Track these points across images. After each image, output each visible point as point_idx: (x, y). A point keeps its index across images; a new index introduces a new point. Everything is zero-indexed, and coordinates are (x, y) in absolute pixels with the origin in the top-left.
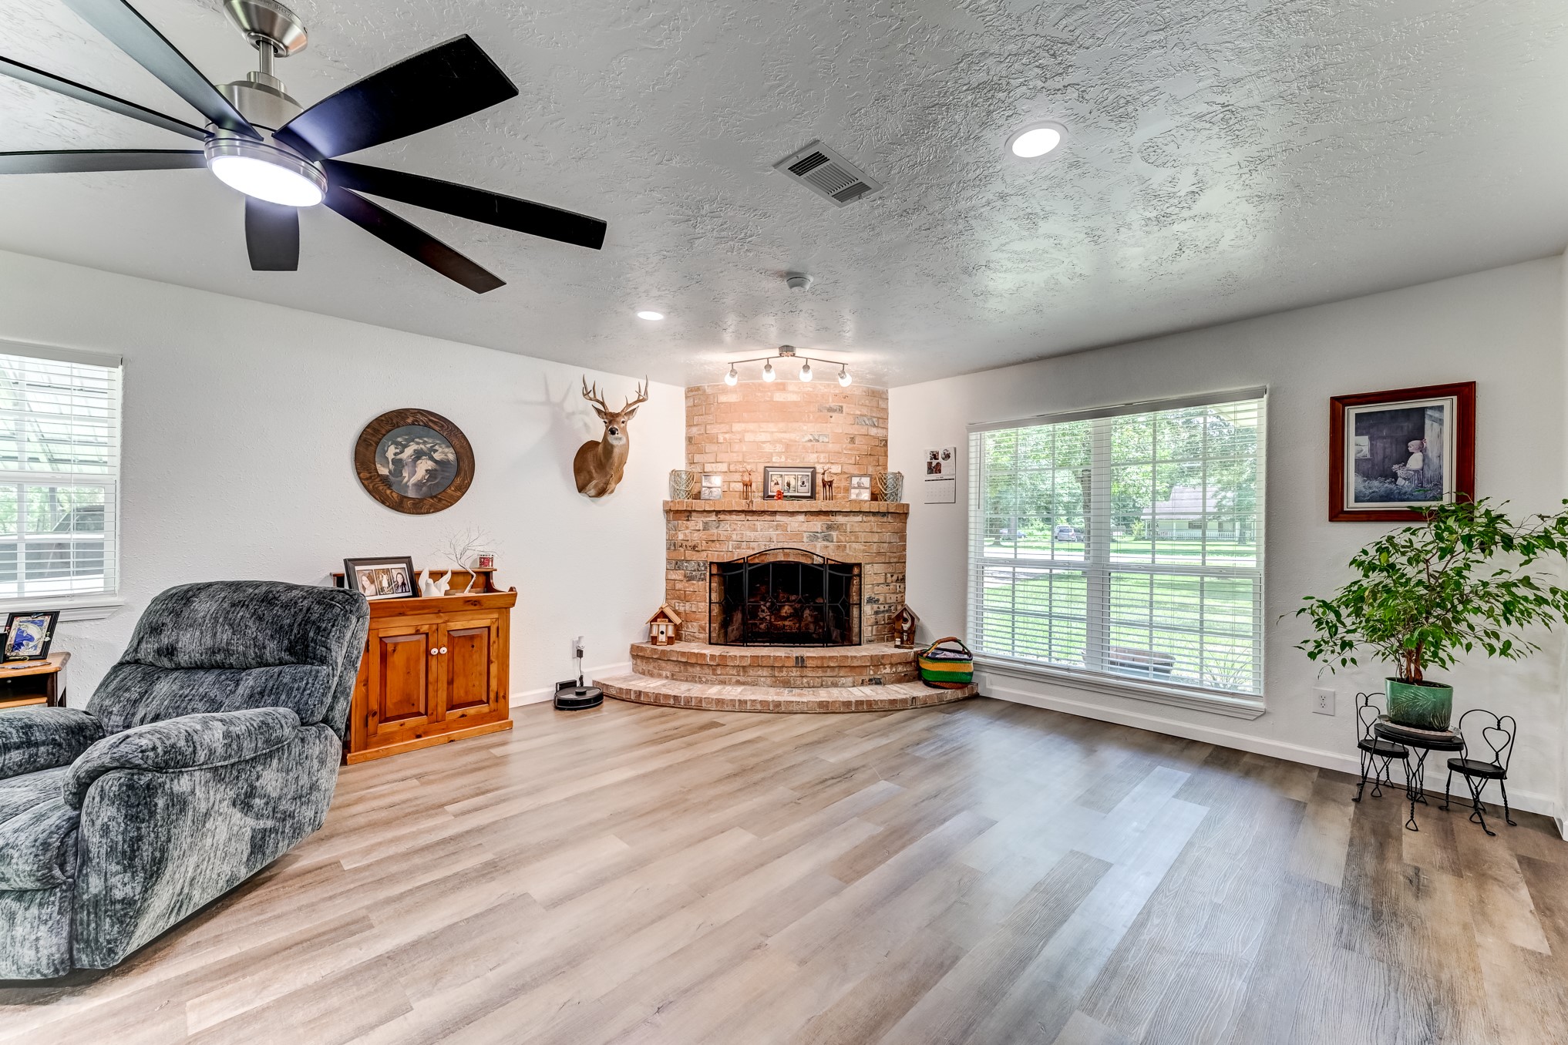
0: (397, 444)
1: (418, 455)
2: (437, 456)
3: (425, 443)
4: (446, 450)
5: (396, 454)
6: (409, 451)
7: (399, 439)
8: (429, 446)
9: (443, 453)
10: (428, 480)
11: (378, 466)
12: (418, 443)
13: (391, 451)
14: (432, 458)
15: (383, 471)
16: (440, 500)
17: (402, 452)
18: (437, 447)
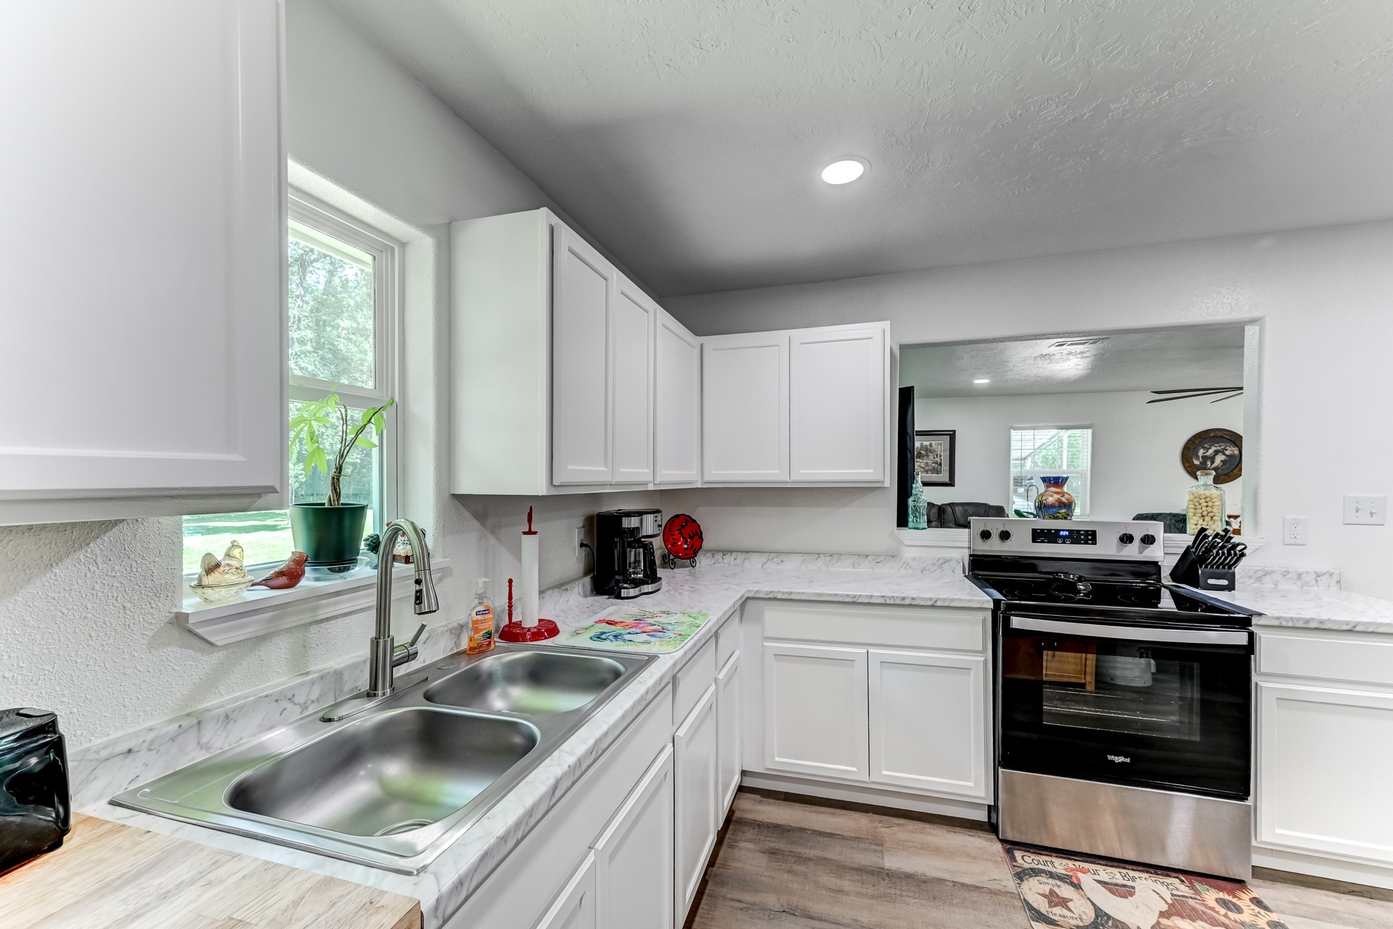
0: (1204, 448)
1: (1217, 452)
2: (1227, 453)
3: (1220, 446)
4: (1233, 449)
5: (1204, 453)
6: (1211, 452)
7: (1206, 445)
8: (1222, 447)
9: (1231, 450)
10: (1222, 466)
11: (1194, 460)
12: (1216, 447)
13: (1201, 452)
14: (1224, 454)
15: (1196, 462)
16: (1229, 476)
17: (1207, 452)
18: (1227, 448)
